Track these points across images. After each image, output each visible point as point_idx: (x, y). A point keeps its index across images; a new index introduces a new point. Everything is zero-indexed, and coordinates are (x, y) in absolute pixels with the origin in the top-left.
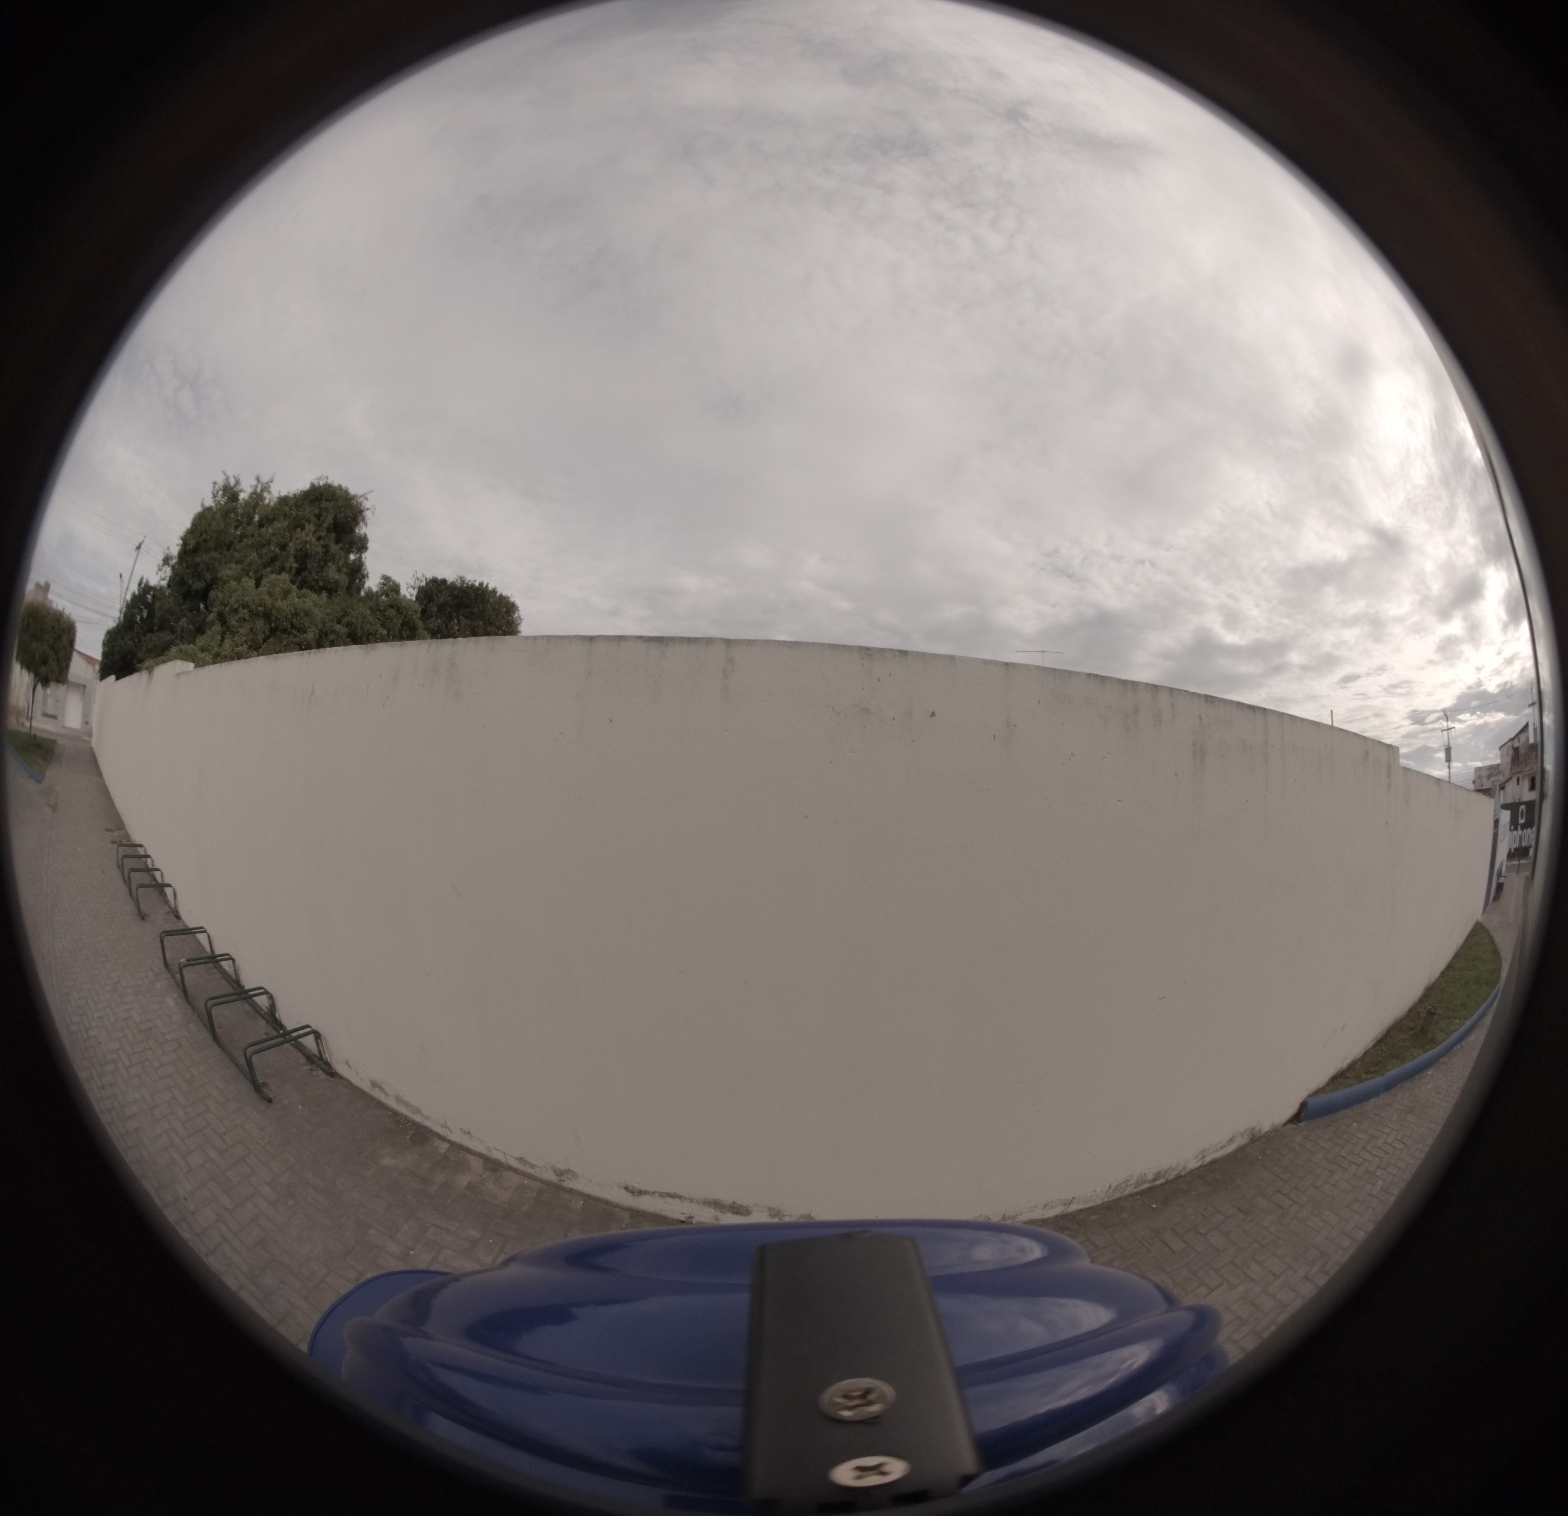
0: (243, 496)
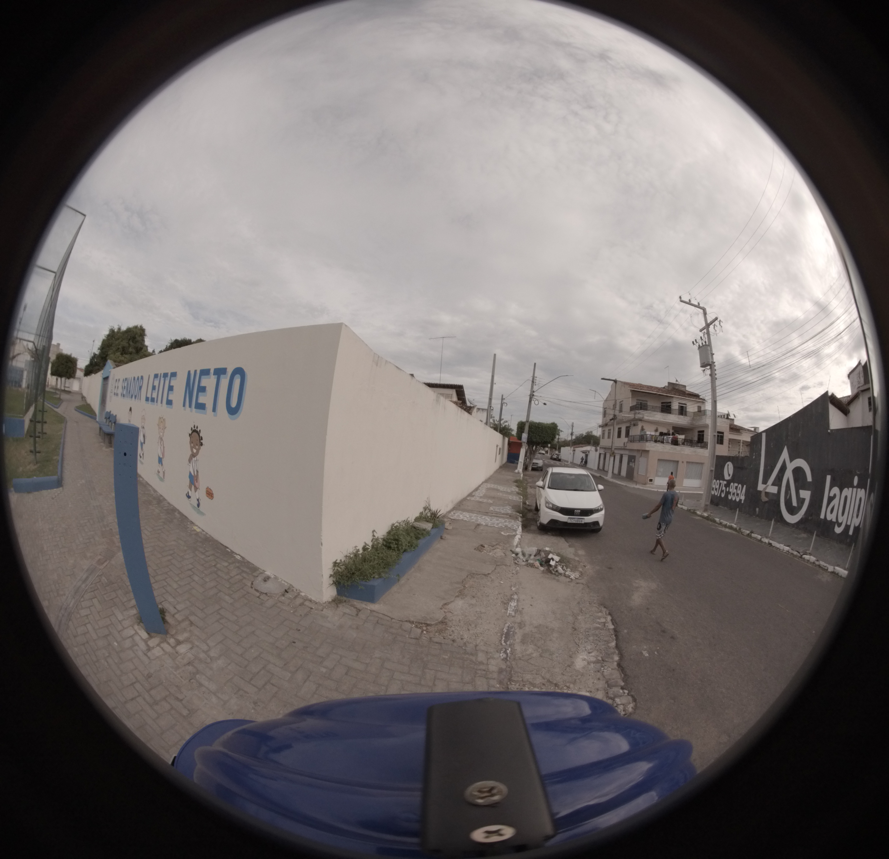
0: (116, 331)
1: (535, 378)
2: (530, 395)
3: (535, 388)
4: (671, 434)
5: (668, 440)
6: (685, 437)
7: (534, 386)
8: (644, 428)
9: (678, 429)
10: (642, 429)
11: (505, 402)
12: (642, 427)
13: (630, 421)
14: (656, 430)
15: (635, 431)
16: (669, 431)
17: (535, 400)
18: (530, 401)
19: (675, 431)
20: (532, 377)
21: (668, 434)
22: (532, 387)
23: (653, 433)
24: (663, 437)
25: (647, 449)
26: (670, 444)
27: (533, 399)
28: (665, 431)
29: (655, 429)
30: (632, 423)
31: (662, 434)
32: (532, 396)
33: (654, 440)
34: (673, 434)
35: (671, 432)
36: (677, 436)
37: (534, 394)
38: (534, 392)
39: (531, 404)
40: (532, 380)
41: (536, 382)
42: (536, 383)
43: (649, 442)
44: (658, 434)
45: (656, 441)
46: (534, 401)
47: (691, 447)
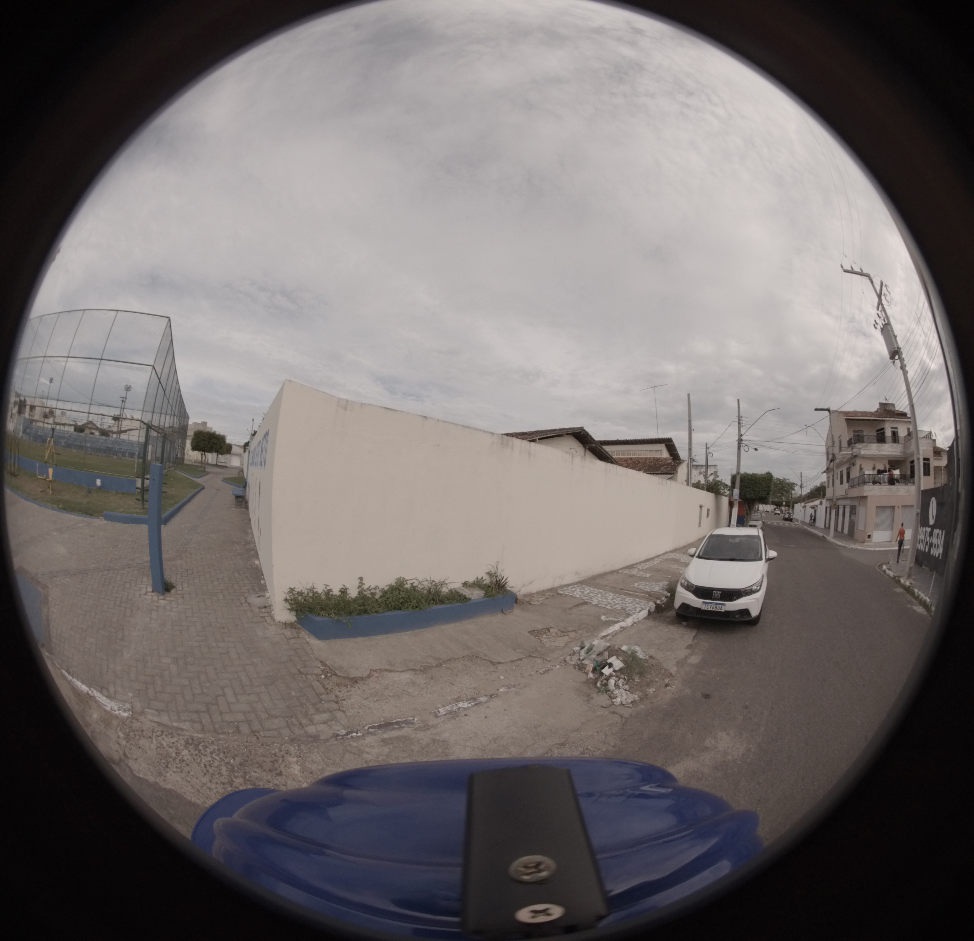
1: (741, 418)
2: (738, 440)
3: (743, 431)
4: (887, 471)
5: (884, 479)
6: (900, 472)
7: (741, 428)
8: (862, 467)
9: (894, 463)
10: (861, 469)
11: (710, 452)
12: (861, 465)
13: (849, 461)
14: (874, 468)
15: (855, 473)
16: (885, 467)
17: (743, 445)
18: (739, 448)
19: (891, 466)
20: (737, 418)
21: (884, 471)
22: (739, 430)
23: (871, 473)
24: (879, 475)
25: (865, 494)
26: (888, 484)
27: (741, 445)
28: (882, 468)
29: (872, 467)
30: (851, 463)
31: (879, 472)
32: (740, 441)
33: (871, 482)
34: (890, 471)
35: (887, 469)
36: (893, 472)
37: (742, 438)
38: (741, 435)
39: (740, 451)
40: (737, 421)
41: (742, 423)
42: (743, 425)
43: (868, 484)
44: (875, 472)
45: (874, 483)
46: (743, 447)
47: (906, 485)
